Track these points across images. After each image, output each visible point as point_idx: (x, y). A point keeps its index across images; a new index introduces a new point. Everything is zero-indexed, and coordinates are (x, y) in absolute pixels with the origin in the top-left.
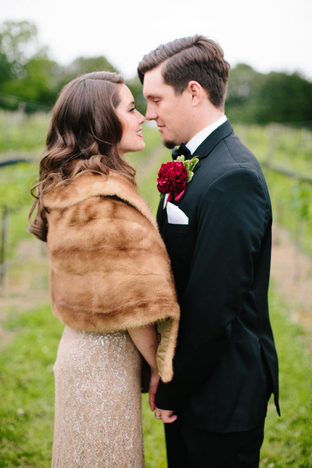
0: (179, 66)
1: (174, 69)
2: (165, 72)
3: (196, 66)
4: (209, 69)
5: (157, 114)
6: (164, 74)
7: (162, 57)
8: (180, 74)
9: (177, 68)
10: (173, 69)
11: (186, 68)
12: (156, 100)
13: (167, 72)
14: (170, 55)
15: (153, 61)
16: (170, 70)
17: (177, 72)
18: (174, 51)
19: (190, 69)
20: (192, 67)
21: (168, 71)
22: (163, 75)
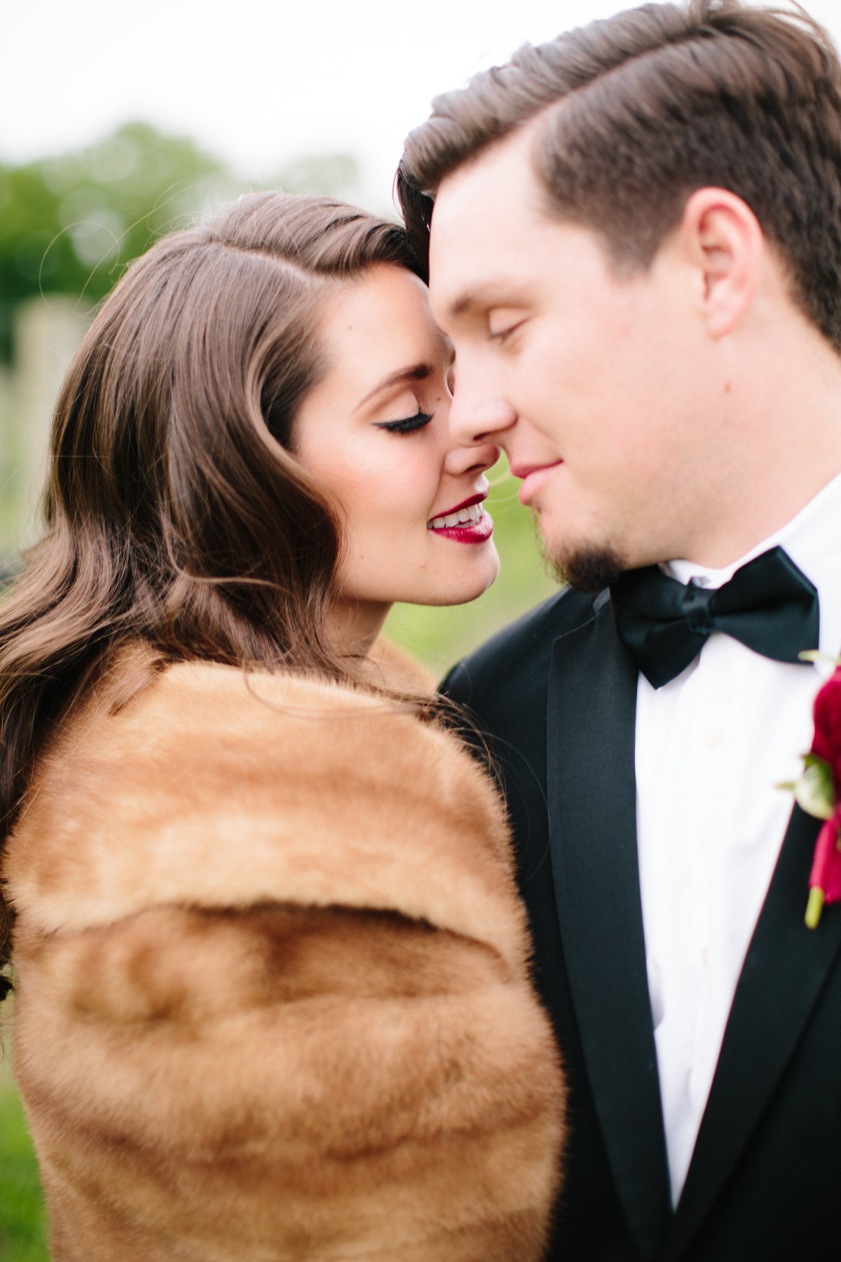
0: (628, 119)
1: (603, 131)
2: (550, 151)
3: (724, 124)
4: (788, 137)
5: (508, 402)
6: (546, 162)
7: (538, 90)
8: (638, 160)
9: (620, 129)
10: (598, 135)
11: (668, 126)
12: (500, 321)
13: (563, 153)
14: (579, 78)
15: (487, 112)
16: (581, 141)
17: (623, 149)
18: (598, 59)
19: (692, 133)
20: (704, 124)
21: (572, 147)
22: (539, 171)
